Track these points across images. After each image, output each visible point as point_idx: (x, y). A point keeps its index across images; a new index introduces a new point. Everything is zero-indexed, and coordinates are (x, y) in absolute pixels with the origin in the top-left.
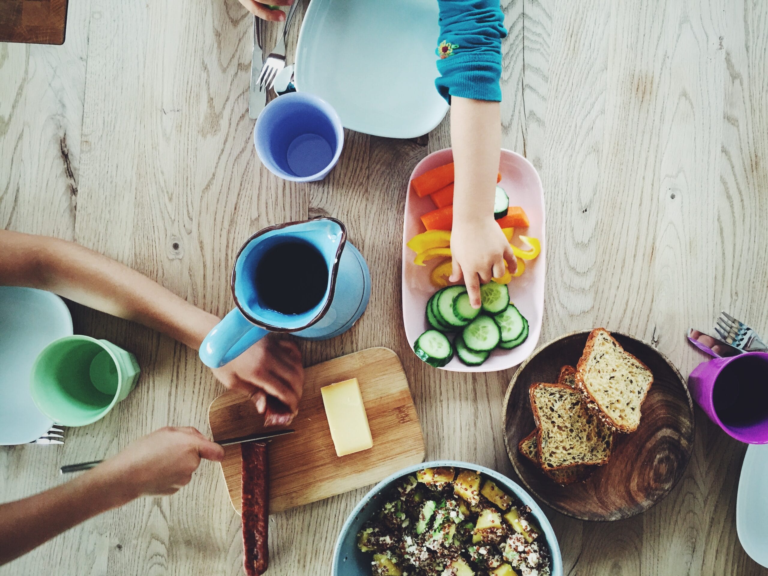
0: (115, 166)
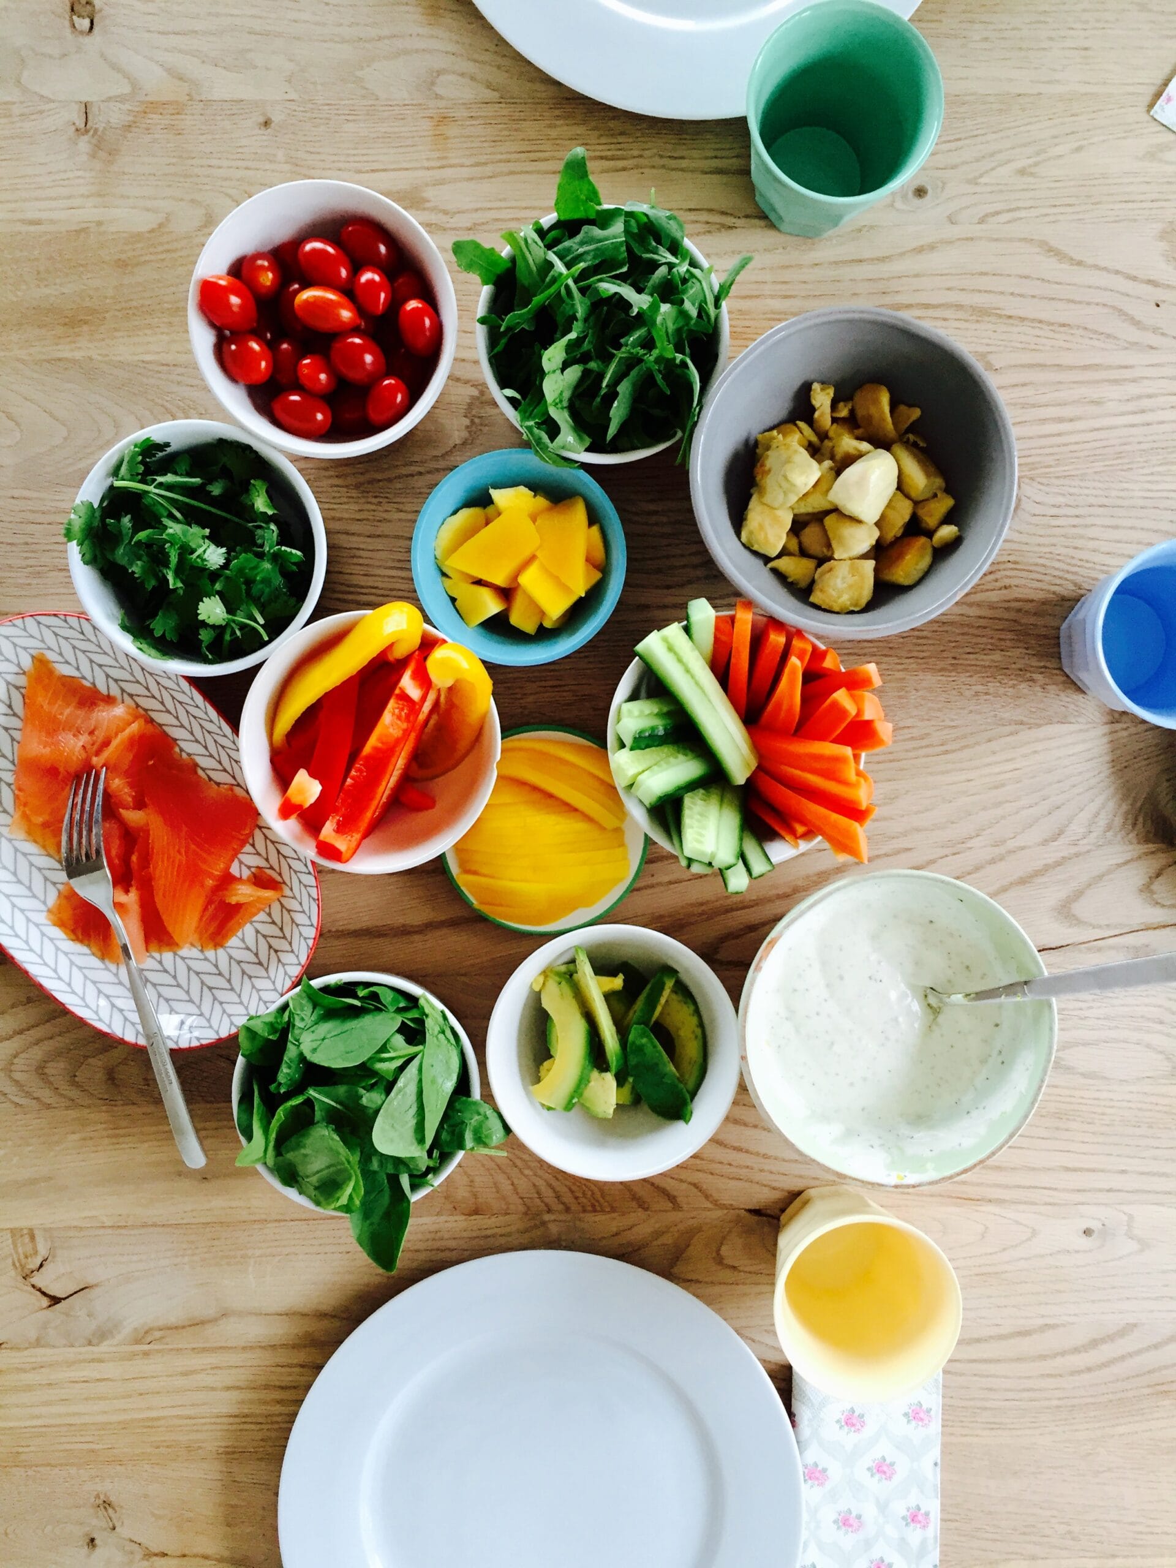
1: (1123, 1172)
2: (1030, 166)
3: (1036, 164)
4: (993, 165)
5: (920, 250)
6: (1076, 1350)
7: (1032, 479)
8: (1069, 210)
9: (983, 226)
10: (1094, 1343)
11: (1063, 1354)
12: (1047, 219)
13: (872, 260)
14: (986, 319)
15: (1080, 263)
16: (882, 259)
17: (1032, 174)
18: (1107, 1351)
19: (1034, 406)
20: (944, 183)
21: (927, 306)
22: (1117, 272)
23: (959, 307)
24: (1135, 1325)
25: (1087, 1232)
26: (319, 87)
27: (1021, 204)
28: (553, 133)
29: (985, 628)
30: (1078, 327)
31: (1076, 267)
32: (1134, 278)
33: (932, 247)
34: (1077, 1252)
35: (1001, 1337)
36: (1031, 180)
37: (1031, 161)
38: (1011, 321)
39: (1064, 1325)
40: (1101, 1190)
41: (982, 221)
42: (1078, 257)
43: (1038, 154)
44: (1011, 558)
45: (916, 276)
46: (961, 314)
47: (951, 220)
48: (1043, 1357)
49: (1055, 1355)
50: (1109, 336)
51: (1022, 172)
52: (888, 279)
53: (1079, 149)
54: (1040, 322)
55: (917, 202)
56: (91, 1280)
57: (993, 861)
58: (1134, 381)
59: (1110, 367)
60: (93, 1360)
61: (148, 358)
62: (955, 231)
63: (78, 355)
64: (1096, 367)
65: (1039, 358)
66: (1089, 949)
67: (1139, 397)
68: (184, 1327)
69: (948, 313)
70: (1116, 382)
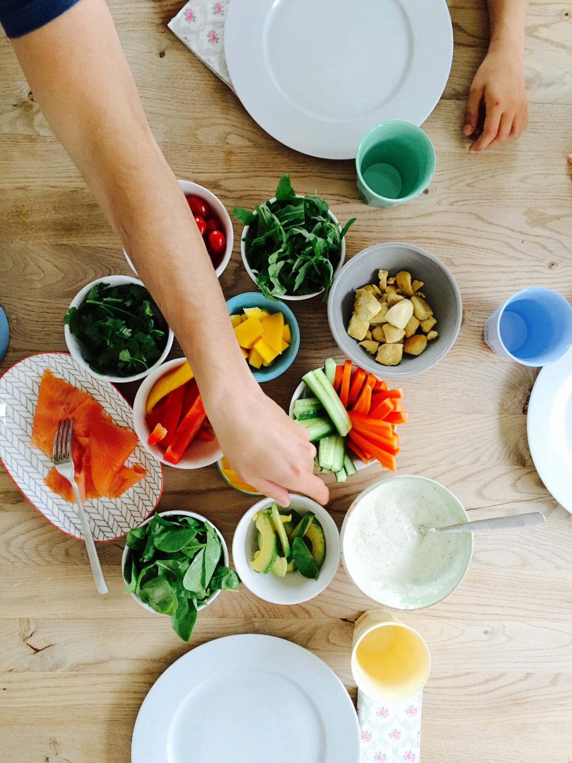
1: (502, 606)
2: (472, 183)
3: (474, 182)
4: (457, 181)
5: (425, 215)
6: (480, 684)
7: (469, 311)
8: (487, 201)
9: (450, 207)
10: (487, 681)
11: (475, 685)
12: (479, 205)
13: (406, 218)
14: (452, 245)
15: (491, 223)
16: (410, 218)
17: (472, 186)
18: (493, 685)
19: (471, 281)
20: (436, 189)
21: (428, 238)
22: (506, 228)
23: (440, 239)
24: (505, 674)
25: (486, 632)
26: (178, 137)
27: (467, 198)
28: (275, 160)
29: (448, 372)
30: (490, 250)
31: (490, 225)
32: (513, 230)
33: (430, 214)
34: (481, 641)
35: (448, 678)
36: (472, 188)
37: (472, 181)
38: (462, 246)
39: (475, 673)
40: (492, 614)
41: (451, 205)
42: (490, 221)
43: (475, 178)
44: (459, 343)
45: (424, 225)
46: (441, 242)
47: (439, 204)
48: (465, 687)
49: (471, 686)
50: (502, 253)
51: (469, 185)
52: (412, 226)
53: (492, 177)
54: (474, 247)
55: (425, 195)
56: (53, 642)
57: (450, 471)
58: (512, 272)
59: (502, 267)
60: (52, 678)
61: (100, 245)
62: (441, 208)
63: (70, 243)
64: (497, 266)
65: (473, 261)
66: (489, 510)
67: (514, 279)
68: (93, 664)
69: (437, 242)
70: (504, 272)
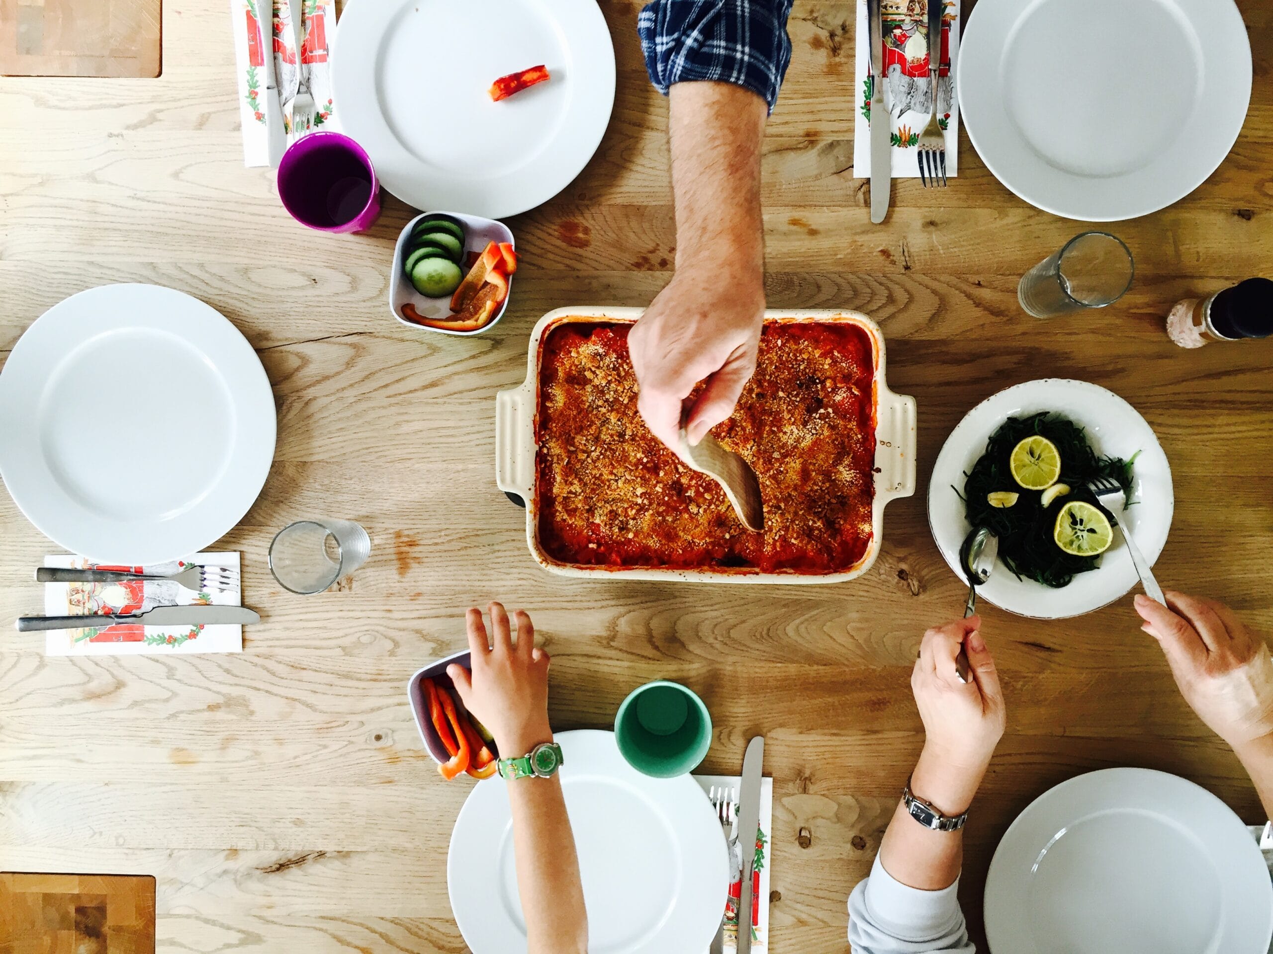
0: (290, 811)
